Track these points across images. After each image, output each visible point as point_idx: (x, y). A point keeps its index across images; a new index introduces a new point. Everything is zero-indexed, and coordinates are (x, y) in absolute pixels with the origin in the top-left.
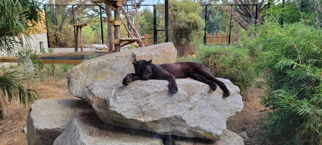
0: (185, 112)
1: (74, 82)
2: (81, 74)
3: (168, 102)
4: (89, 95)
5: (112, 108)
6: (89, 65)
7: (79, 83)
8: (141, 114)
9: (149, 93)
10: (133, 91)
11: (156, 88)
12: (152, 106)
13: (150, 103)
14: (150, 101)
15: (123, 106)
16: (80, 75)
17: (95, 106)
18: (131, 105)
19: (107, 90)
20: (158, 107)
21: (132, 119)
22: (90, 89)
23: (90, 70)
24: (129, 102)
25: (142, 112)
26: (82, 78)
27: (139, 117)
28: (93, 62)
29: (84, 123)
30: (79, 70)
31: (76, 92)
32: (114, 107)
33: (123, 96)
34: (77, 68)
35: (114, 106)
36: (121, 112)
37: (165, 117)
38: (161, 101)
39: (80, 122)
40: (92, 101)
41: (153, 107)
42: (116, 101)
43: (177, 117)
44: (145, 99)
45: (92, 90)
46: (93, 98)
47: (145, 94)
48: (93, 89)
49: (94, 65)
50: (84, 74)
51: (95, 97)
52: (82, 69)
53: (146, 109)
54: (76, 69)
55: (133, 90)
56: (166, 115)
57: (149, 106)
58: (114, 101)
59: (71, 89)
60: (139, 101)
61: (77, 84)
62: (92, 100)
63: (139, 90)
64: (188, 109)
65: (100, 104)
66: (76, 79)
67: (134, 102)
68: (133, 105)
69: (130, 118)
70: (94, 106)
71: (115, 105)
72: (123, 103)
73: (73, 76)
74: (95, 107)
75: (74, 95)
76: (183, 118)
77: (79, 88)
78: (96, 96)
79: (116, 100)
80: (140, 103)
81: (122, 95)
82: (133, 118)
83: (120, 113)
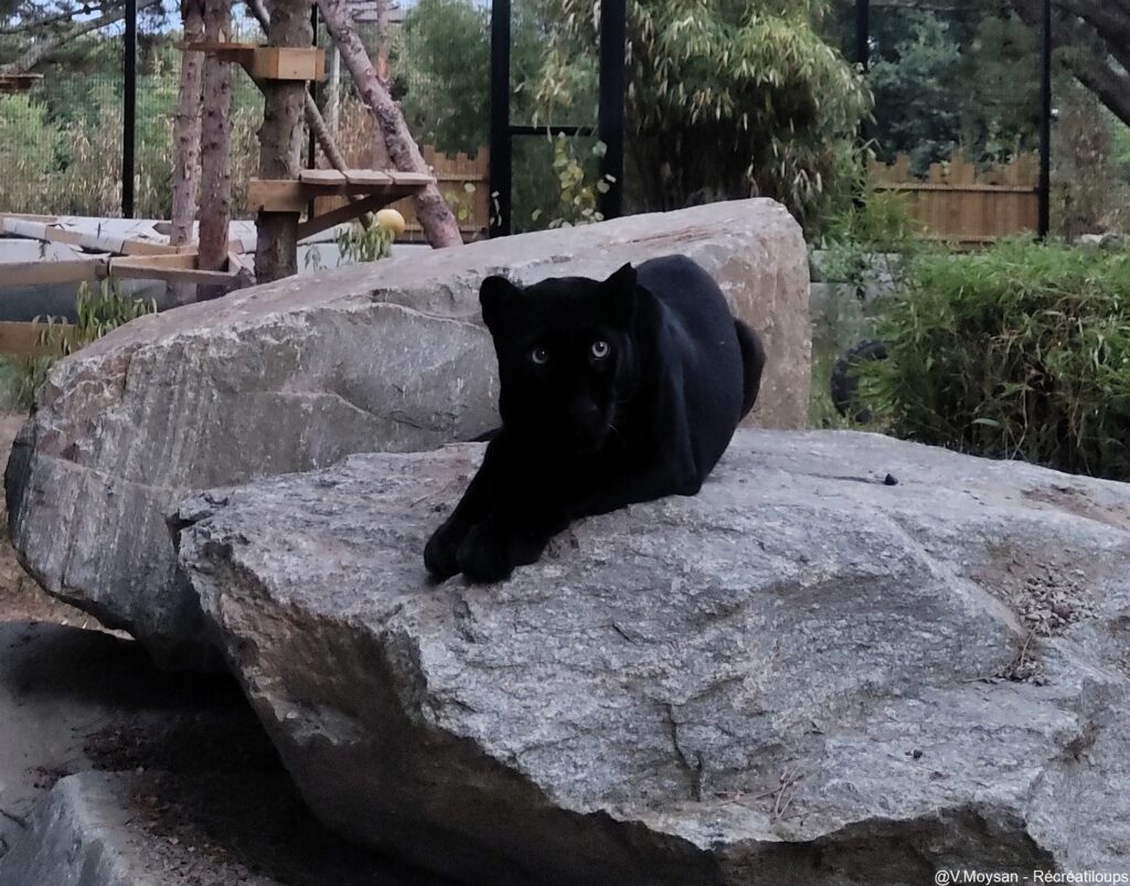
0: (1040, 779)
1: (63, 482)
2: (113, 417)
3: (877, 677)
4: (211, 591)
5: (448, 708)
6: (177, 353)
7: (96, 490)
8: (673, 777)
9: (733, 594)
10: (597, 573)
11: (775, 551)
12: (761, 713)
13: (740, 679)
14: (742, 667)
15: (533, 694)
16: (107, 425)
17: (272, 687)
18: (592, 690)
19: (368, 552)
20: (803, 720)
21: (602, 813)
22: (218, 537)
23: (182, 393)
24: (572, 668)
25: (680, 756)
26: (123, 445)
27: (656, 805)
28: (205, 332)
29: (154, 831)
30: (99, 389)
31: (67, 563)
32: (463, 706)
33: (527, 614)
34: (86, 375)
35: (463, 696)
36: (516, 745)
37: (882, 814)
38: (826, 667)
39: (124, 815)
40: (245, 645)
41: (761, 723)
42: (472, 650)
43: (980, 820)
44: (698, 641)
45: (236, 547)
46: (248, 617)
47: (694, 599)
48: (244, 541)
49: (212, 352)
50: (138, 417)
51: (269, 609)
52: (125, 382)
53: (713, 736)
54: (81, 377)
55: (599, 563)
56: (891, 802)
57: (737, 703)
58: (459, 652)
59: (34, 538)
60: (652, 658)
61: (84, 495)
62: (245, 633)
63: (649, 562)
64: (1056, 751)
65: (311, 667)
66: (71, 453)
67: (615, 663)
68: (610, 695)
69: (586, 809)
70: (263, 685)
71: (473, 687)
72: (524, 666)
73: (53, 436)
74: (269, 697)
75: (56, 587)
76: (1032, 830)
77: (91, 528)
78: (283, 600)
79: (470, 639)
80: (664, 674)
81: (514, 601)
82: (608, 807)
83: (513, 758)
